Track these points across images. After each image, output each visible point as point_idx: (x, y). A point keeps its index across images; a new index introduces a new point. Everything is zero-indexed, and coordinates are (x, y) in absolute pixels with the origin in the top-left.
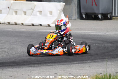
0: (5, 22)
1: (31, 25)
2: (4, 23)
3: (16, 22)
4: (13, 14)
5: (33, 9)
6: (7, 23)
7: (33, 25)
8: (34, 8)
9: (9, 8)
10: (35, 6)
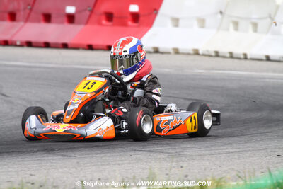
0: (208, 51)
1: (264, 58)
2: (207, 53)
3: (231, 51)
4: (228, 30)
5: (272, 16)
6: (213, 54)
7: (268, 59)
8: (275, 14)
9: (221, 13)
10: (278, 7)
